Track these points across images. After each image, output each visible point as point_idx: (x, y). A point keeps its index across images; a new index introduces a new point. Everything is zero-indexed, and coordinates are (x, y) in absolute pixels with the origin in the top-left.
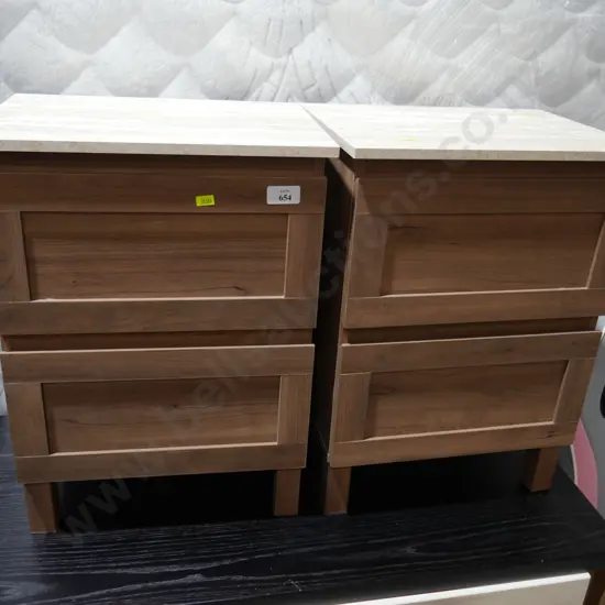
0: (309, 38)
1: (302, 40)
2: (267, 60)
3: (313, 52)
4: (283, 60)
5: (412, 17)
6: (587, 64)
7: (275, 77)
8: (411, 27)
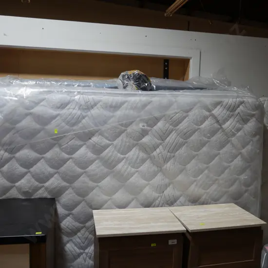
0: (168, 189)
1: (166, 189)
2: (157, 195)
3: (169, 192)
4: (161, 194)
5: (195, 181)
6: (244, 188)
7: (159, 199)
8: (195, 183)
